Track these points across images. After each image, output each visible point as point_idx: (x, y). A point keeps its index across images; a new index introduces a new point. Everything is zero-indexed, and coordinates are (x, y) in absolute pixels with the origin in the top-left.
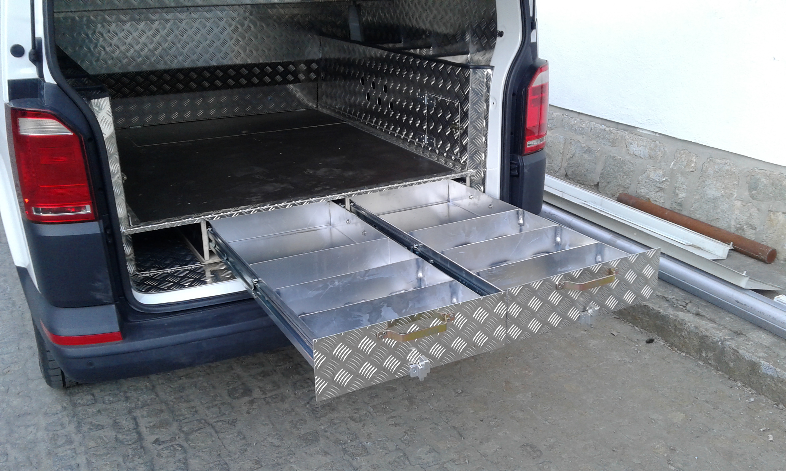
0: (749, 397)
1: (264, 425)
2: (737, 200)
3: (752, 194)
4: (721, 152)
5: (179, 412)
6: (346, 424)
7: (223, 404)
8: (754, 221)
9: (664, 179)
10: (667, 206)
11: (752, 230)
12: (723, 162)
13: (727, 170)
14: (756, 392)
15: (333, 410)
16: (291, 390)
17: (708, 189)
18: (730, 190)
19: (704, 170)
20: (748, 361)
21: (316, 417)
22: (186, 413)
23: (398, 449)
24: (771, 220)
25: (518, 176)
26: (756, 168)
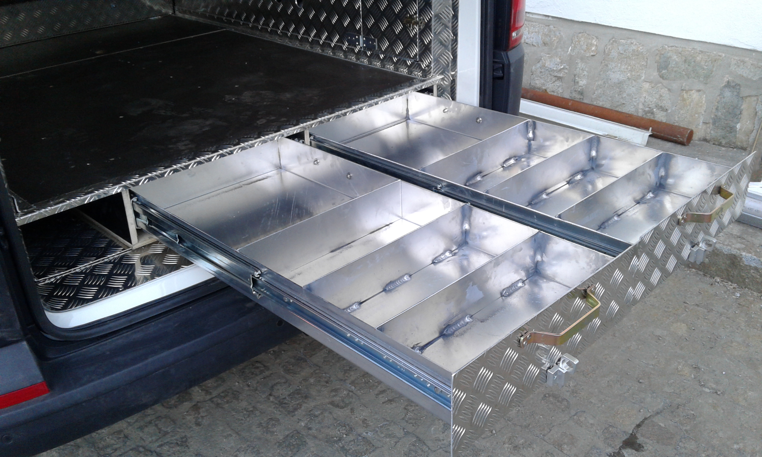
0: (733, 293)
1: (226, 437)
2: (645, 81)
3: (662, 74)
4: (625, 32)
5: (102, 442)
6: (330, 413)
7: (159, 418)
8: (665, 102)
9: (562, 67)
10: (566, 95)
11: (662, 112)
12: (629, 41)
13: (633, 50)
14: (738, 285)
15: (306, 397)
16: (240, 382)
17: (612, 73)
18: (638, 72)
19: (607, 52)
20: (727, 255)
21: (289, 412)
22: (113, 442)
23: (407, 433)
24: (684, 100)
25: (502, 78)
26: (666, 45)
